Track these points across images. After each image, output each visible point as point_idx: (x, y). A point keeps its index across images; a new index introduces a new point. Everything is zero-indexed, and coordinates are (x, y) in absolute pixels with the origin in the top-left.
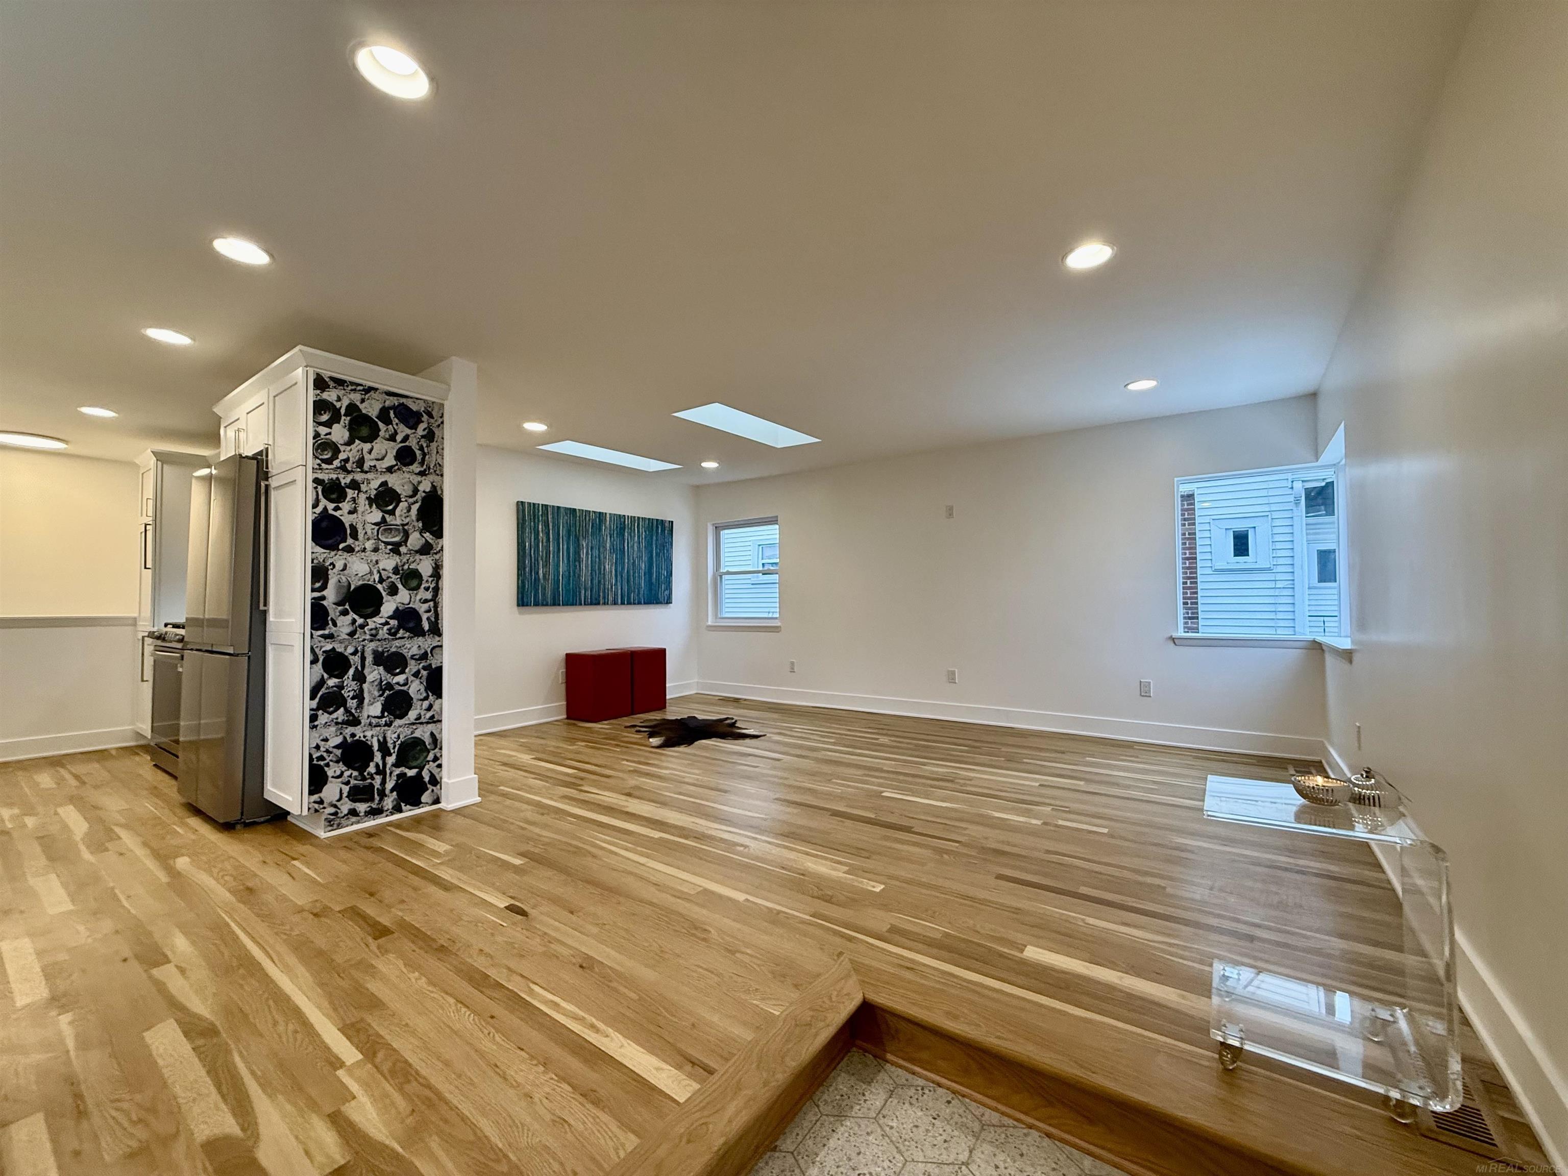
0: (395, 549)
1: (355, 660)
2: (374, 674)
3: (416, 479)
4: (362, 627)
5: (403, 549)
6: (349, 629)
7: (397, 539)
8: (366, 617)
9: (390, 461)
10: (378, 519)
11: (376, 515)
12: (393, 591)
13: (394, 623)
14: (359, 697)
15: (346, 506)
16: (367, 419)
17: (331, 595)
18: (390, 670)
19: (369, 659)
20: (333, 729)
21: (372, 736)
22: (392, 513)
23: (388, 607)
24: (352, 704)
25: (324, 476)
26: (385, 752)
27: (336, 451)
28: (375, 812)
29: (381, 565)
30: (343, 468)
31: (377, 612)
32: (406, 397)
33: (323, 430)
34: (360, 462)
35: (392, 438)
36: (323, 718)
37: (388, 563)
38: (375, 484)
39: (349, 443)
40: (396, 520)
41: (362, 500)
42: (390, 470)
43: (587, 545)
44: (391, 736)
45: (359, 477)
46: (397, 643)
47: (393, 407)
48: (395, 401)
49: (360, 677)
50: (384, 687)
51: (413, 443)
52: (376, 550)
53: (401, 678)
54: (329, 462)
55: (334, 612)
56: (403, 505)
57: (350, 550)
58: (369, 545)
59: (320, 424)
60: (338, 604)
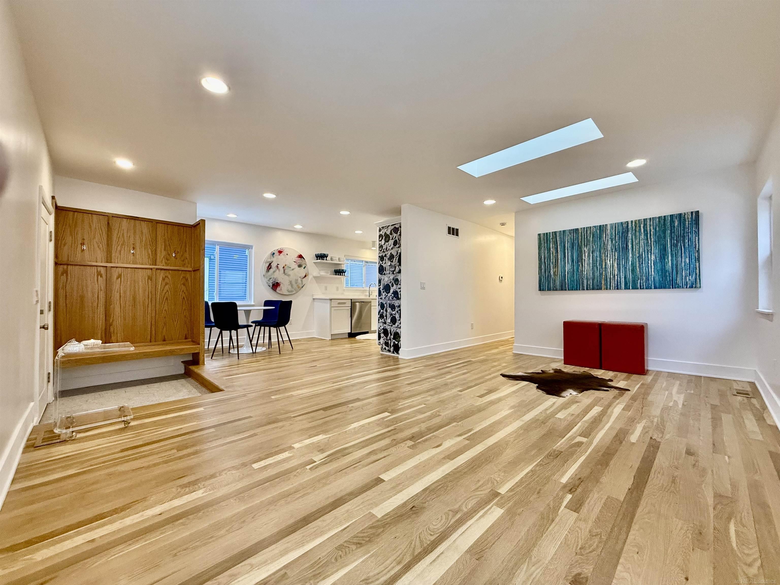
0: (393, 273)
1: (385, 305)
2: (389, 310)
3: (397, 249)
4: (387, 296)
5: (395, 272)
6: (384, 297)
7: (393, 269)
8: (388, 293)
9: (392, 246)
10: (390, 264)
11: (389, 263)
12: (393, 286)
13: (393, 295)
14: (386, 316)
15: (384, 262)
16: (388, 235)
17: (381, 287)
18: (392, 310)
19: (388, 306)
20: (382, 324)
21: (388, 328)
22: (392, 262)
23: (392, 291)
24: (385, 318)
25: (380, 255)
26: (391, 335)
27: (382, 247)
28: (389, 351)
29: (390, 278)
30: (384, 252)
31: (389, 292)
32: (395, 224)
33: (380, 242)
34: (386, 249)
35: (392, 239)
36: (380, 321)
37: (392, 277)
38: (389, 254)
39: (384, 244)
40: (393, 264)
41: (387, 260)
42: (392, 249)
43: (589, 250)
44: (392, 330)
45: (386, 253)
46: (393, 301)
47: (393, 229)
48: (393, 227)
49: (386, 311)
50: (391, 315)
51: (397, 238)
52: (389, 274)
53: (394, 312)
54: (381, 251)
55: (382, 291)
56: (395, 258)
57: (385, 274)
58: (388, 273)
59: (380, 241)
60: (383, 290)
